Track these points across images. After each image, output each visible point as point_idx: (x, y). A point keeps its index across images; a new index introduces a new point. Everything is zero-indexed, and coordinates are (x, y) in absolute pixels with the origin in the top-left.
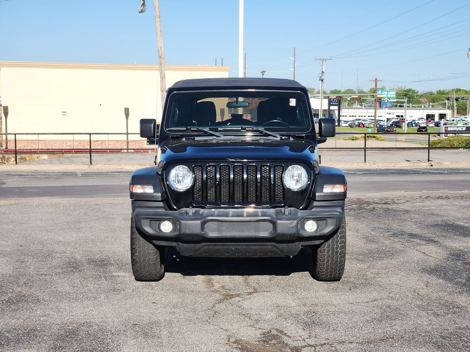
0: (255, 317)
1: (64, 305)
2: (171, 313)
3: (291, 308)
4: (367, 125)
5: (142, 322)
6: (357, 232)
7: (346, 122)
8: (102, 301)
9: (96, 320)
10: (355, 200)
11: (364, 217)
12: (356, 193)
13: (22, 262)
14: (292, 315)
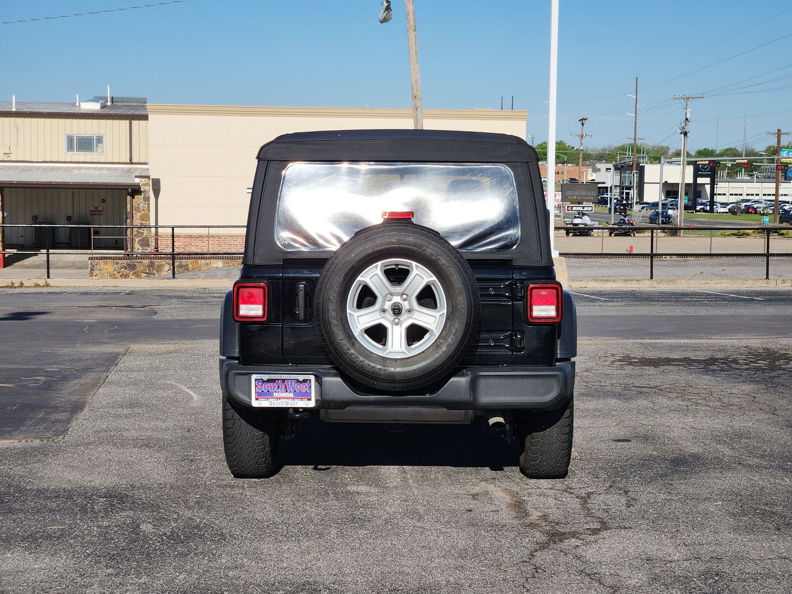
0: (609, 581)
1: (267, 547)
2: (456, 568)
3: (673, 564)
4: (761, 209)
5: (406, 586)
6: (774, 414)
7: (724, 205)
8: (333, 540)
9: (325, 578)
10: (761, 351)
11: (783, 385)
12: (761, 337)
13: (191, 460)
14: (677, 578)
